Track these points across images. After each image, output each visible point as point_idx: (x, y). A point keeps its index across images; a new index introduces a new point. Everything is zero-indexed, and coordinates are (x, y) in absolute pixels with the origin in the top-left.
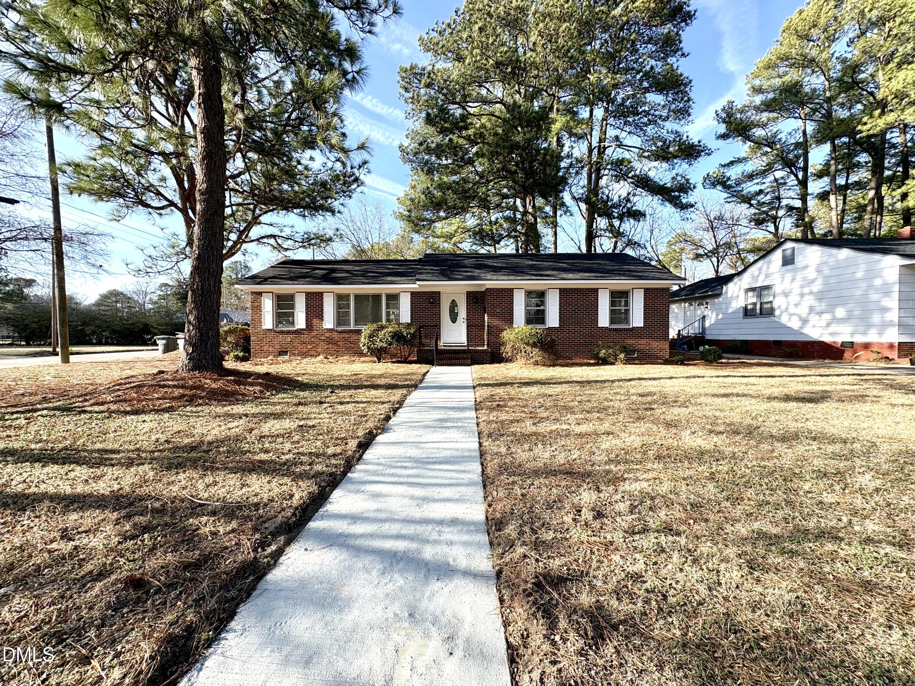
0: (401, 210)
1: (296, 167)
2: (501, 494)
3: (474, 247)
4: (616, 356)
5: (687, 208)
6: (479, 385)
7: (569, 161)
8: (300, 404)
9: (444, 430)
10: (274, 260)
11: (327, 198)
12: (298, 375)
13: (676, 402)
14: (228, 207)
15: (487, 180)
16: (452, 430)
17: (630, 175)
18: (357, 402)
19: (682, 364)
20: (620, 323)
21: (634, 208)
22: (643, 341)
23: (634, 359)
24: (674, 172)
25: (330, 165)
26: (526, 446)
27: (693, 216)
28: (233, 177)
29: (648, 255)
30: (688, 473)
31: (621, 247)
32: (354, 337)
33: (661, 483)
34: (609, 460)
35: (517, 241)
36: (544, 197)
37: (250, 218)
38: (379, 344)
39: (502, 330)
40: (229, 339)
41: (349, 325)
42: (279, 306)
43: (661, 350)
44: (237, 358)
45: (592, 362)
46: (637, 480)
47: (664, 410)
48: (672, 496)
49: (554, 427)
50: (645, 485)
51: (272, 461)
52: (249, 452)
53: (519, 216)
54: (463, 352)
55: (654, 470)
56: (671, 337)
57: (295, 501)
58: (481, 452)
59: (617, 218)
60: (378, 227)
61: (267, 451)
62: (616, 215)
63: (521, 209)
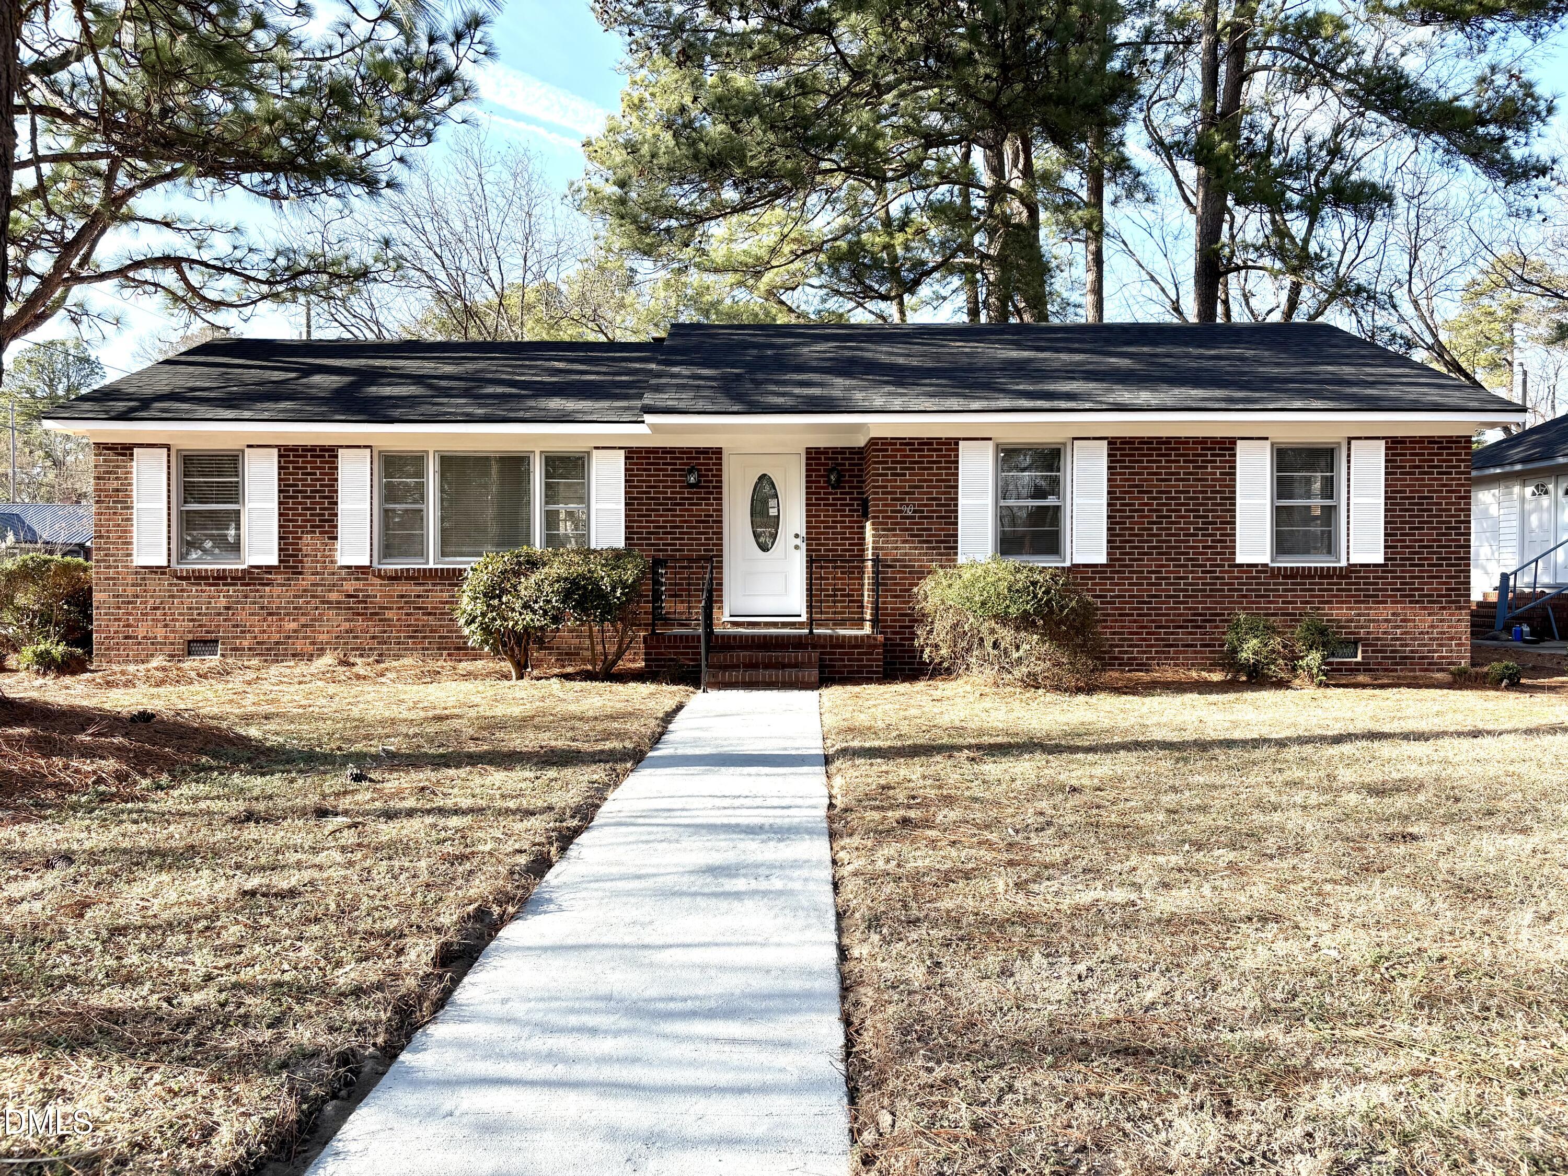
0: (597, 182)
1: (248, 35)
2: (905, 1124)
3: (834, 304)
4: (1293, 659)
5: (1525, 175)
6: (843, 752)
7: (1141, 22)
8: (250, 817)
9: (724, 904)
10: (175, 337)
11: (351, 137)
12: (248, 719)
13: (1490, 813)
14: (24, 164)
15: (876, 85)
16: (749, 904)
17: (1343, 68)
18: (441, 811)
19: (1514, 683)
20: (1307, 551)
21: (1355, 177)
22: (1385, 612)
23: (1355, 669)
24: (1485, 59)
25: (361, 29)
26: (992, 961)
27: (1547, 202)
28: (45, 68)
29: (1401, 329)
30: (1522, 1053)
31: (1313, 303)
32: (438, 595)
33: (1435, 1088)
34: (1267, 1007)
35: (973, 283)
36: (1060, 138)
37: (95, 201)
38: (521, 620)
39: (922, 574)
40: (21, 599)
41: (422, 553)
42: (189, 492)
43: (1443, 639)
44: (46, 664)
45: (1217, 677)
46: (1357, 1077)
47: (1450, 839)
48: (1473, 1134)
49: (1087, 897)
50: (1384, 1093)
51: (146, 1014)
52: (73, 980)
53: (979, 203)
54: (797, 643)
55: (1414, 1043)
56: (1476, 596)
57: (219, 1152)
58: (843, 979)
59: (1300, 207)
60: (519, 237)
61: (131, 980)
62: (1296, 199)
63: (986, 179)
